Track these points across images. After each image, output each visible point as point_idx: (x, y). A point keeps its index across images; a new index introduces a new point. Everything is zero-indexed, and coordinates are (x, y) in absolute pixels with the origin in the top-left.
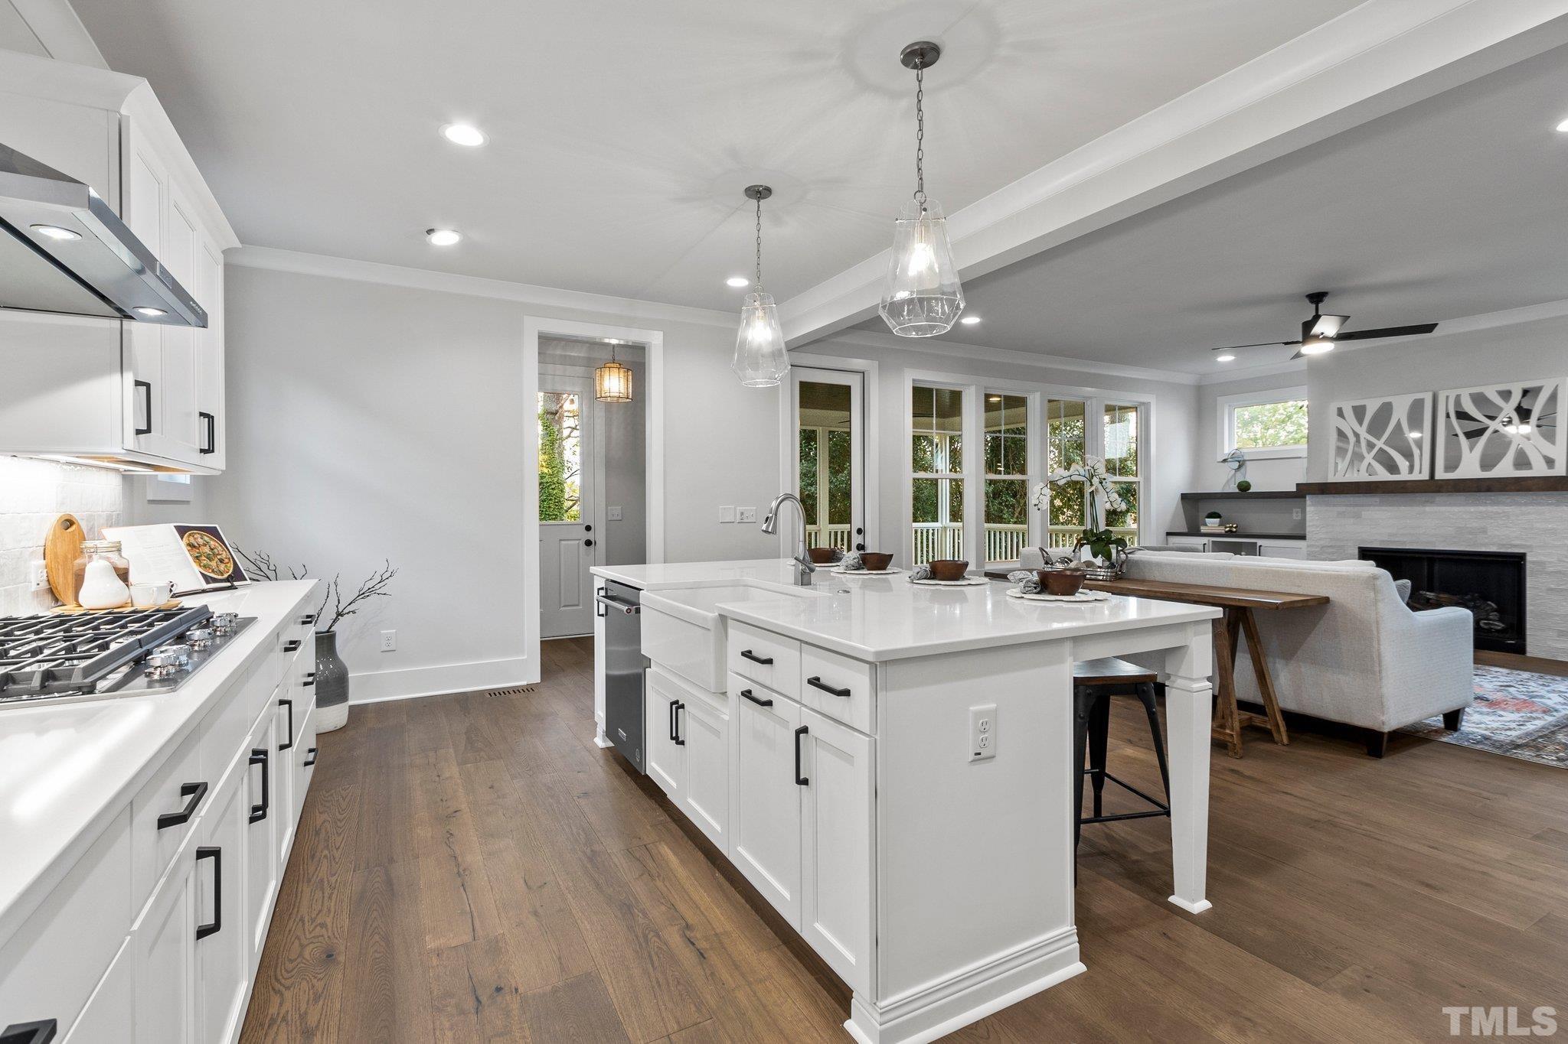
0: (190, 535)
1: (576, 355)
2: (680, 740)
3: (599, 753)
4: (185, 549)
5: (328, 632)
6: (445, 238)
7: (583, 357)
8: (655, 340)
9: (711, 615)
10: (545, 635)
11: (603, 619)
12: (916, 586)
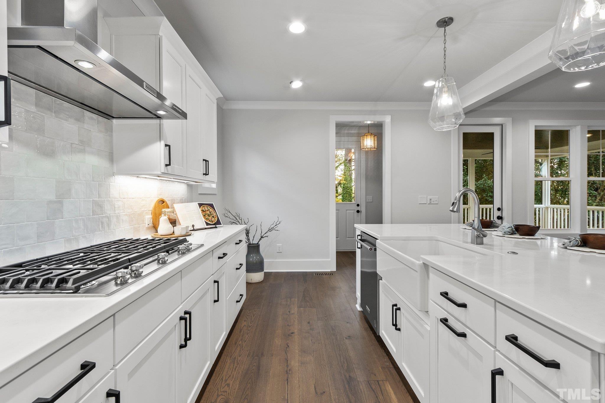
0: (203, 207)
1: (353, 132)
2: (398, 327)
3: (357, 314)
4: (200, 212)
5: (257, 244)
6: (297, 84)
7: (356, 133)
8: (387, 120)
9: (418, 262)
10: (338, 249)
11: (360, 250)
12: (568, 251)
